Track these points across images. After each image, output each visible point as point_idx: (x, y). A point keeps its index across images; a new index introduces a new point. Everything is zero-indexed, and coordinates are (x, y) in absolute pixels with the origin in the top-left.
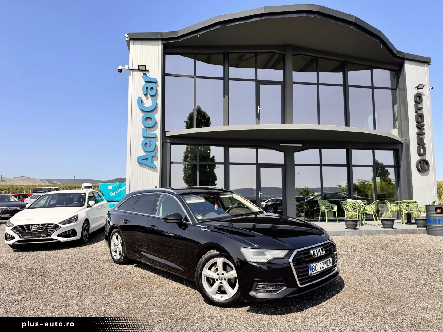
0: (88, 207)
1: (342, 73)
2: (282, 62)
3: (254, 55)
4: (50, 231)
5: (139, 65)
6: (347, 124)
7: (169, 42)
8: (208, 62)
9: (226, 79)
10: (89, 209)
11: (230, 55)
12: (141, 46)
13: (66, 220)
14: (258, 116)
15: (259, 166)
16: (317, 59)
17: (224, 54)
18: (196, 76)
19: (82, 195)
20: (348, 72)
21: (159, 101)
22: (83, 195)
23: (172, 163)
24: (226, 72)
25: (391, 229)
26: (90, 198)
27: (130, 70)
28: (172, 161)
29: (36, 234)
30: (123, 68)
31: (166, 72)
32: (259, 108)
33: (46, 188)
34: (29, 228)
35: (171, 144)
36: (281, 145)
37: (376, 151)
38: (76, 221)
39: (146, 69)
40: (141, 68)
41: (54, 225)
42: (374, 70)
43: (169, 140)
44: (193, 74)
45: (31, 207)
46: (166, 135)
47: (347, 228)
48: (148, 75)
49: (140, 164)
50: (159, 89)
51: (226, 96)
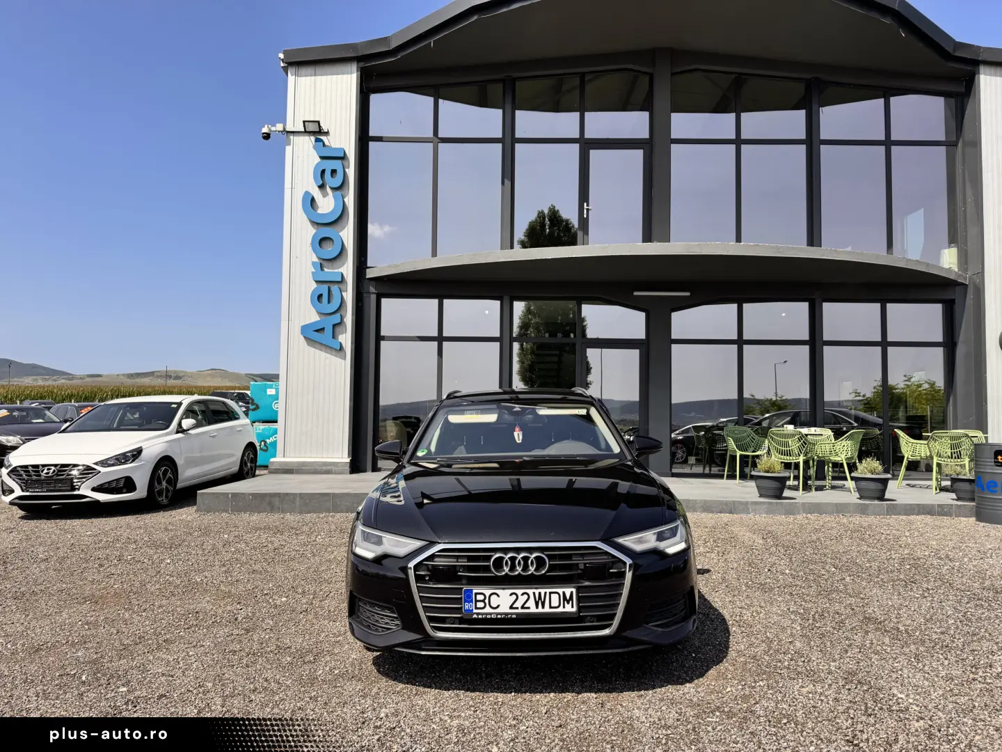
0: (178, 432)
1: (804, 111)
3: (577, 81)
5: (304, 122)
7: (373, 63)
9: (509, 141)
10: (180, 435)
11: (518, 84)
12: (313, 77)
14: (583, 225)
15: (583, 344)
16: (739, 82)
17: (503, 81)
18: (438, 139)
19: (173, 406)
20: (821, 108)
21: (350, 200)
22: (175, 406)
23: (384, 338)
24: (509, 124)
25: (876, 502)
27: (289, 134)
28: (382, 334)
29: (49, 484)
30: (273, 129)
31: (372, 134)
32: (588, 205)
34: (38, 472)
35: (380, 295)
36: (636, 293)
37: (889, 306)
38: (133, 461)
39: (322, 128)
40: (312, 127)
41: (84, 467)
42: (893, 99)
43: (376, 288)
44: (430, 134)
46: (367, 277)
47: (761, 496)
48: (327, 143)
49: (310, 341)
50: (351, 172)
51: (506, 181)
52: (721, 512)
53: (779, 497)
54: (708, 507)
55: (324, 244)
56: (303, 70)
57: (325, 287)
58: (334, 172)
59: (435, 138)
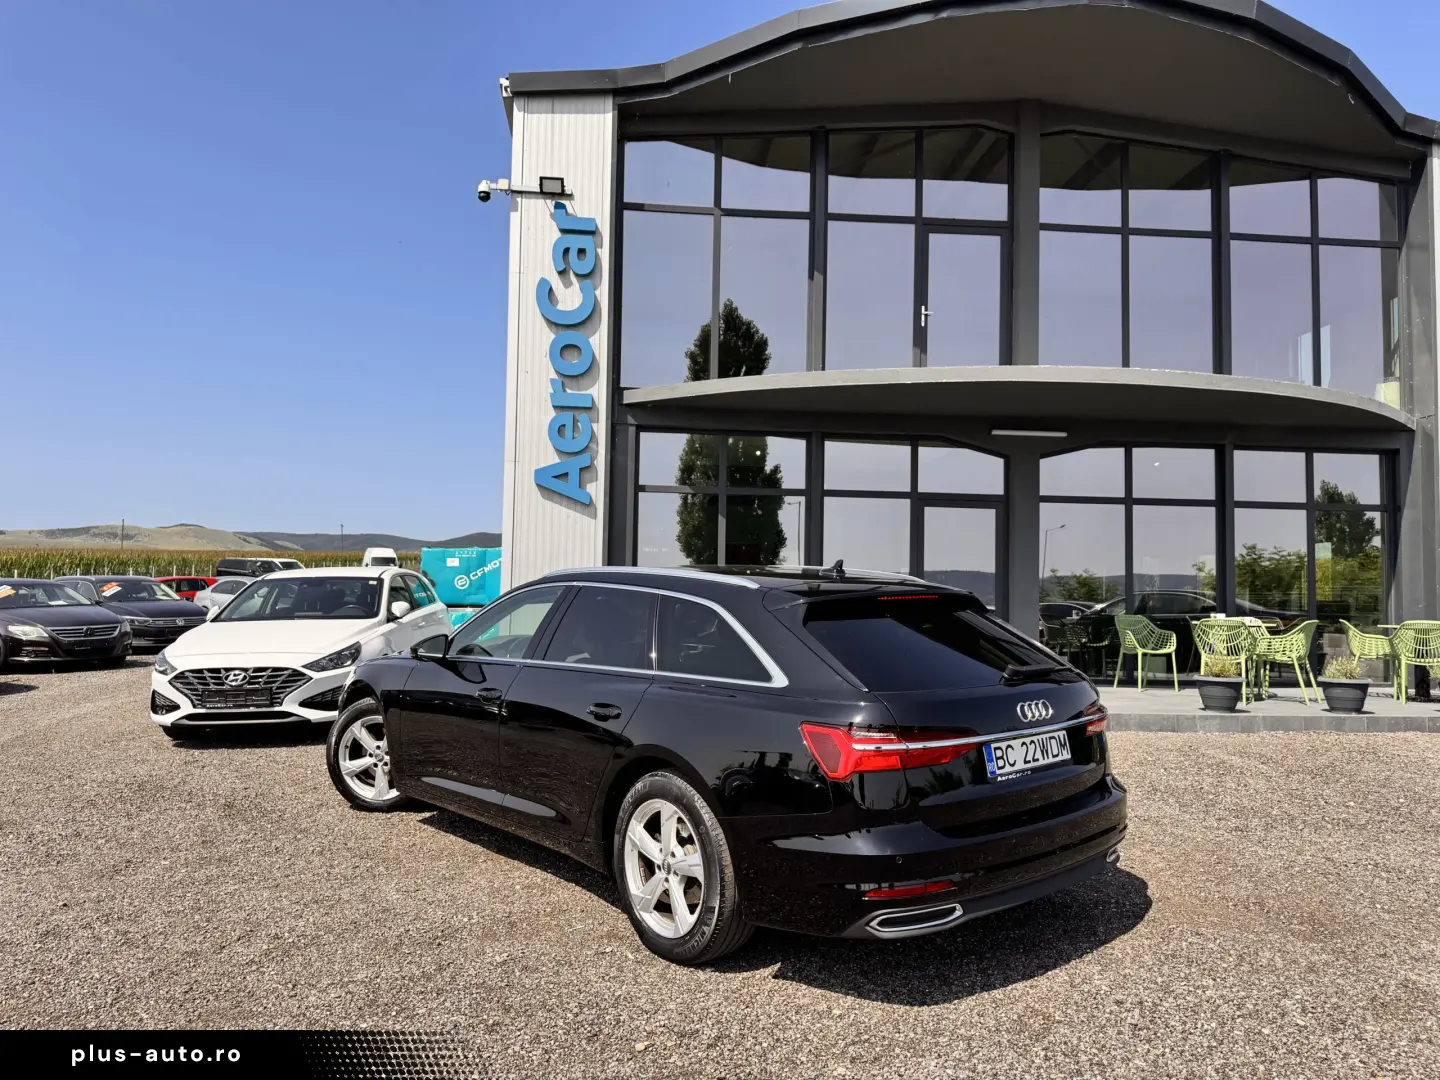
0: (389, 620)
1: (1209, 191)
2: (1005, 157)
3: (913, 135)
4: (278, 688)
5: (542, 179)
6: (1221, 364)
7: (637, 100)
8: (760, 160)
9: (818, 217)
10: (392, 625)
11: (831, 138)
12: (550, 116)
13: (324, 658)
14: (920, 338)
15: (920, 501)
16: (1122, 148)
17: (811, 133)
18: (721, 211)
19: (371, 582)
20: (1231, 189)
21: (603, 293)
22: (375, 583)
23: (643, 489)
24: (818, 194)
25: (1354, 715)
26: (396, 593)
27: (515, 195)
28: (641, 483)
29: (238, 696)
30: (493, 186)
31: (627, 199)
32: (926, 310)
33: (256, 562)
34: (220, 678)
35: (640, 428)
36: (995, 432)
37: (1317, 456)
38: (353, 661)
39: (566, 188)
40: (549, 187)
41: (289, 672)
42: (1321, 182)
43: (634, 417)
44: (711, 204)
45: (223, 616)
46: (625, 402)
47: (1206, 707)
48: (570, 210)
49: (545, 490)
50: (605, 254)
51: (816, 273)
52: (1161, 730)
53: (1232, 709)
54: (1145, 724)
55: (567, 353)
56: (535, 104)
57: (569, 415)
58: (581, 252)
59: (717, 210)
